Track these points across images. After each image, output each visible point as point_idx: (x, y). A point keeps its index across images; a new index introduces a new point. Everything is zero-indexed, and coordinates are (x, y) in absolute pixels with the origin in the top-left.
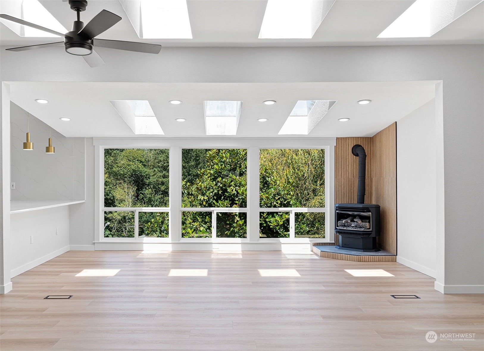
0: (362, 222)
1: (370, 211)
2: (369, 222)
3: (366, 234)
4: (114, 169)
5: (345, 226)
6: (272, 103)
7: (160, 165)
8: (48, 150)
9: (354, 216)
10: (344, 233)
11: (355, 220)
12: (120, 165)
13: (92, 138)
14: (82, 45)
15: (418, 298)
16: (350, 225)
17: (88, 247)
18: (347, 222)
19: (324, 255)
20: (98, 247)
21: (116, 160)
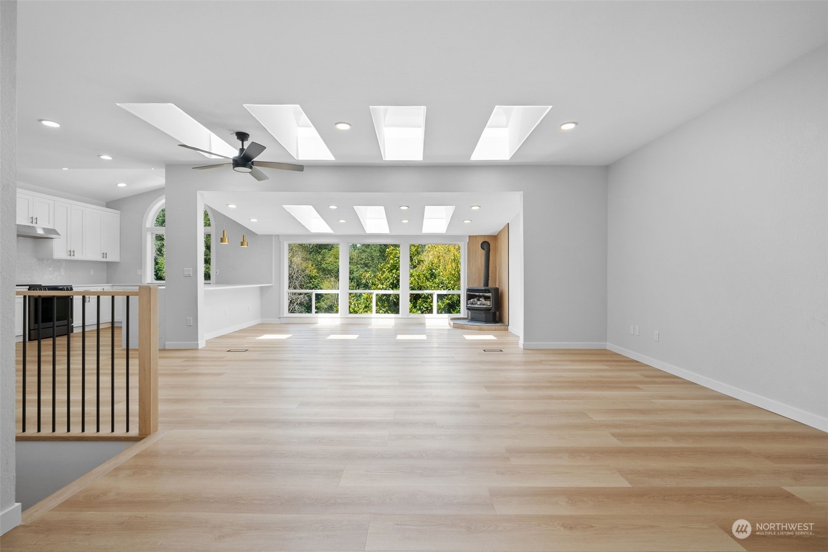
0: (485, 300)
1: (490, 292)
2: (490, 301)
3: (487, 310)
4: (323, 266)
5: (473, 304)
6: (407, 208)
7: (362, 262)
8: (242, 244)
9: (480, 297)
10: (472, 309)
11: (481, 299)
12: (327, 262)
13: (278, 236)
14: (244, 166)
15: (501, 351)
16: (477, 303)
17: (276, 321)
18: (474, 301)
19: (456, 327)
20: (283, 321)
21: (323, 258)
